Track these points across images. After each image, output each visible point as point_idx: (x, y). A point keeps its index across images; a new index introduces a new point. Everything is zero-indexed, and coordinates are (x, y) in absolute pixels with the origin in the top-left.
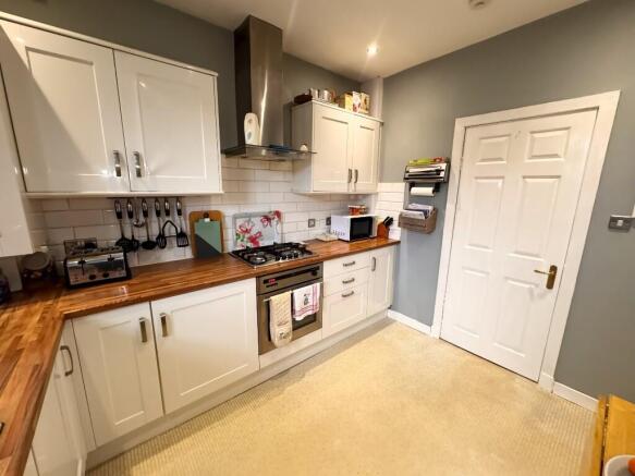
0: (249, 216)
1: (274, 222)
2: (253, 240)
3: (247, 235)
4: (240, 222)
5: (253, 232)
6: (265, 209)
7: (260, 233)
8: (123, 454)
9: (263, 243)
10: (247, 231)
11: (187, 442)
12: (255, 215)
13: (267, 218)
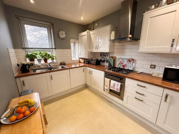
0: (123, 59)
1: (132, 62)
2: (124, 66)
3: (122, 64)
4: (120, 60)
5: (124, 64)
6: (129, 57)
7: (126, 65)
8: (88, 88)
9: (126, 68)
10: (122, 63)
11: (90, 92)
12: (125, 59)
13: (129, 61)
